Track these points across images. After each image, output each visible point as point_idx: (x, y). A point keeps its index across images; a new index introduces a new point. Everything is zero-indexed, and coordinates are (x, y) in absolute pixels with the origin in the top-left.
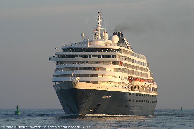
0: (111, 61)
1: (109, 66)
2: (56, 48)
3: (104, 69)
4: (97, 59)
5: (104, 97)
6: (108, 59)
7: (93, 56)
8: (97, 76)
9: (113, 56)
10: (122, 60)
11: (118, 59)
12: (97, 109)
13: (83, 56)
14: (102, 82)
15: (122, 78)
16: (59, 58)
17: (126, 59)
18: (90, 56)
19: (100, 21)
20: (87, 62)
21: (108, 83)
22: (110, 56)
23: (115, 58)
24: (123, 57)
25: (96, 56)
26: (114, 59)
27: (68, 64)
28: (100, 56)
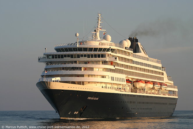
0: (101, 60)
1: (97, 66)
2: (45, 49)
3: (92, 69)
4: (86, 59)
5: (89, 98)
6: (97, 59)
7: (82, 56)
8: (83, 76)
9: (103, 56)
10: (113, 59)
11: (107, 59)
12: (83, 111)
13: (72, 56)
14: (89, 82)
15: (112, 79)
16: (48, 58)
17: (116, 58)
18: (78, 56)
19: (100, 22)
20: (76, 62)
21: (96, 84)
22: (99, 56)
23: (105, 57)
24: (113, 56)
25: (85, 56)
26: (103, 59)
27: (55, 64)
28: (89, 56)
